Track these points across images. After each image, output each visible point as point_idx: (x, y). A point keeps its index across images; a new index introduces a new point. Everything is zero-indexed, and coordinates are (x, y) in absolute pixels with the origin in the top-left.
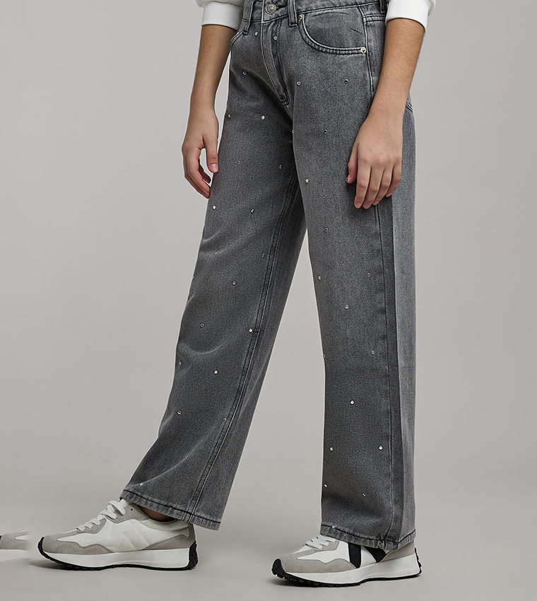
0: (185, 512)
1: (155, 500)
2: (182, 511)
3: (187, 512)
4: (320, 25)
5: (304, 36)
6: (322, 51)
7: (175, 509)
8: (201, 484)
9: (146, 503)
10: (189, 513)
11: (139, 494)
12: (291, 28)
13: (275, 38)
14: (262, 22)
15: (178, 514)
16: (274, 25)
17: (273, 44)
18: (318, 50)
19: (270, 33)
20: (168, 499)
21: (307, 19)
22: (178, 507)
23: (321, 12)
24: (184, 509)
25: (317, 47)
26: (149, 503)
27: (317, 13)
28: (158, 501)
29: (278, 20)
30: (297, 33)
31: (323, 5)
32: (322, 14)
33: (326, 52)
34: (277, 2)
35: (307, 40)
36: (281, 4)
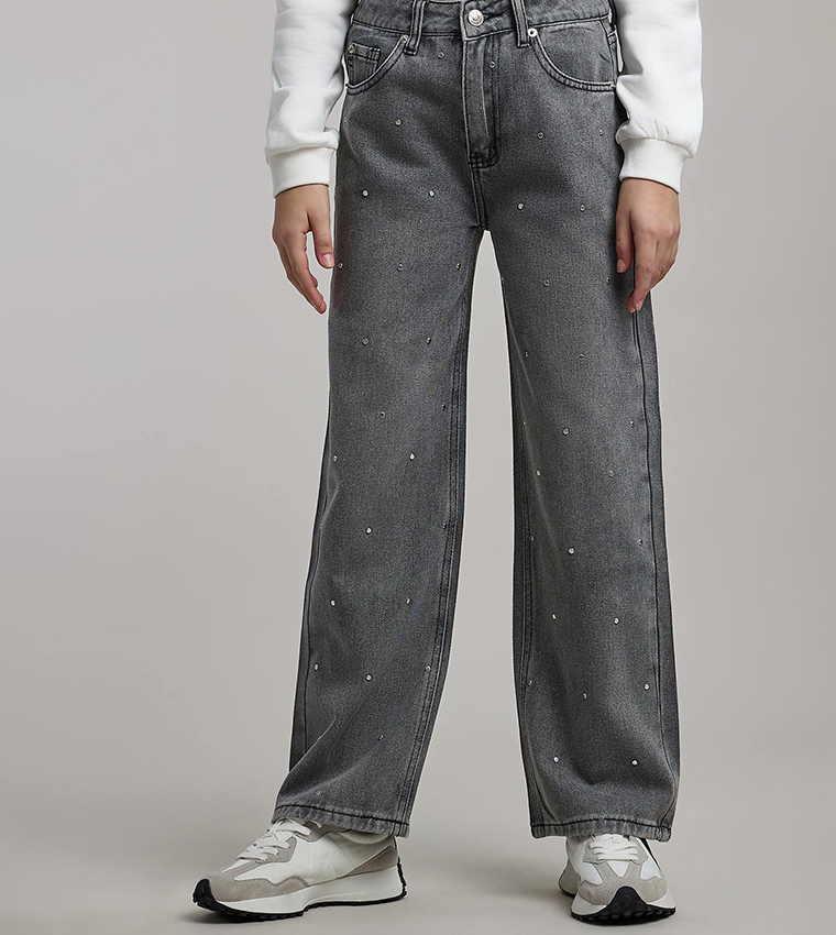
0: (391, 821)
1: (345, 810)
2: (387, 820)
3: (396, 822)
4: (563, 46)
5: (544, 62)
6: (569, 86)
7: (377, 819)
8: (410, 774)
9: (333, 818)
10: (398, 822)
11: (318, 806)
12: (520, 50)
13: (493, 65)
14: (465, 38)
15: (382, 827)
16: (487, 44)
17: (486, 73)
18: (564, 84)
19: (480, 56)
20: (365, 805)
21: (543, 35)
22: (381, 815)
23: (562, 27)
24: (389, 818)
25: (562, 79)
26: (337, 816)
27: (557, 28)
28: (350, 811)
29: (492, 36)
30: (531, 58)
31: (564, 16)
32: (564, 29)
33: (574, 87)
34: (485, 8)
35: (549, 68)
36: (493, 11)
